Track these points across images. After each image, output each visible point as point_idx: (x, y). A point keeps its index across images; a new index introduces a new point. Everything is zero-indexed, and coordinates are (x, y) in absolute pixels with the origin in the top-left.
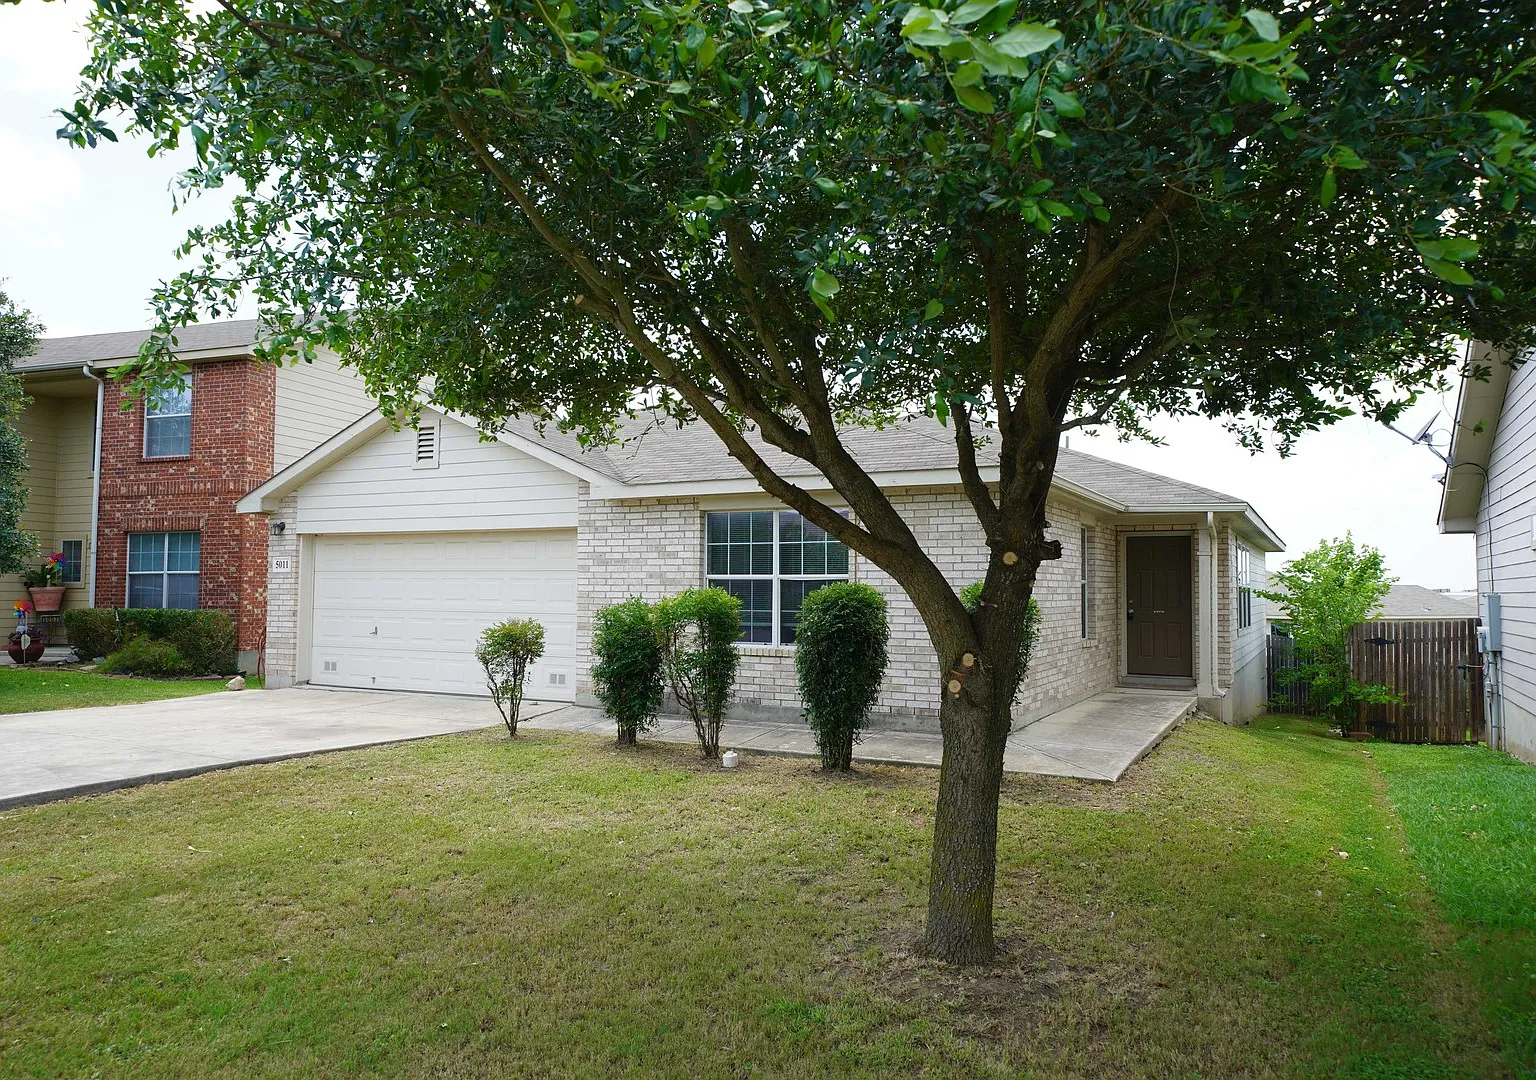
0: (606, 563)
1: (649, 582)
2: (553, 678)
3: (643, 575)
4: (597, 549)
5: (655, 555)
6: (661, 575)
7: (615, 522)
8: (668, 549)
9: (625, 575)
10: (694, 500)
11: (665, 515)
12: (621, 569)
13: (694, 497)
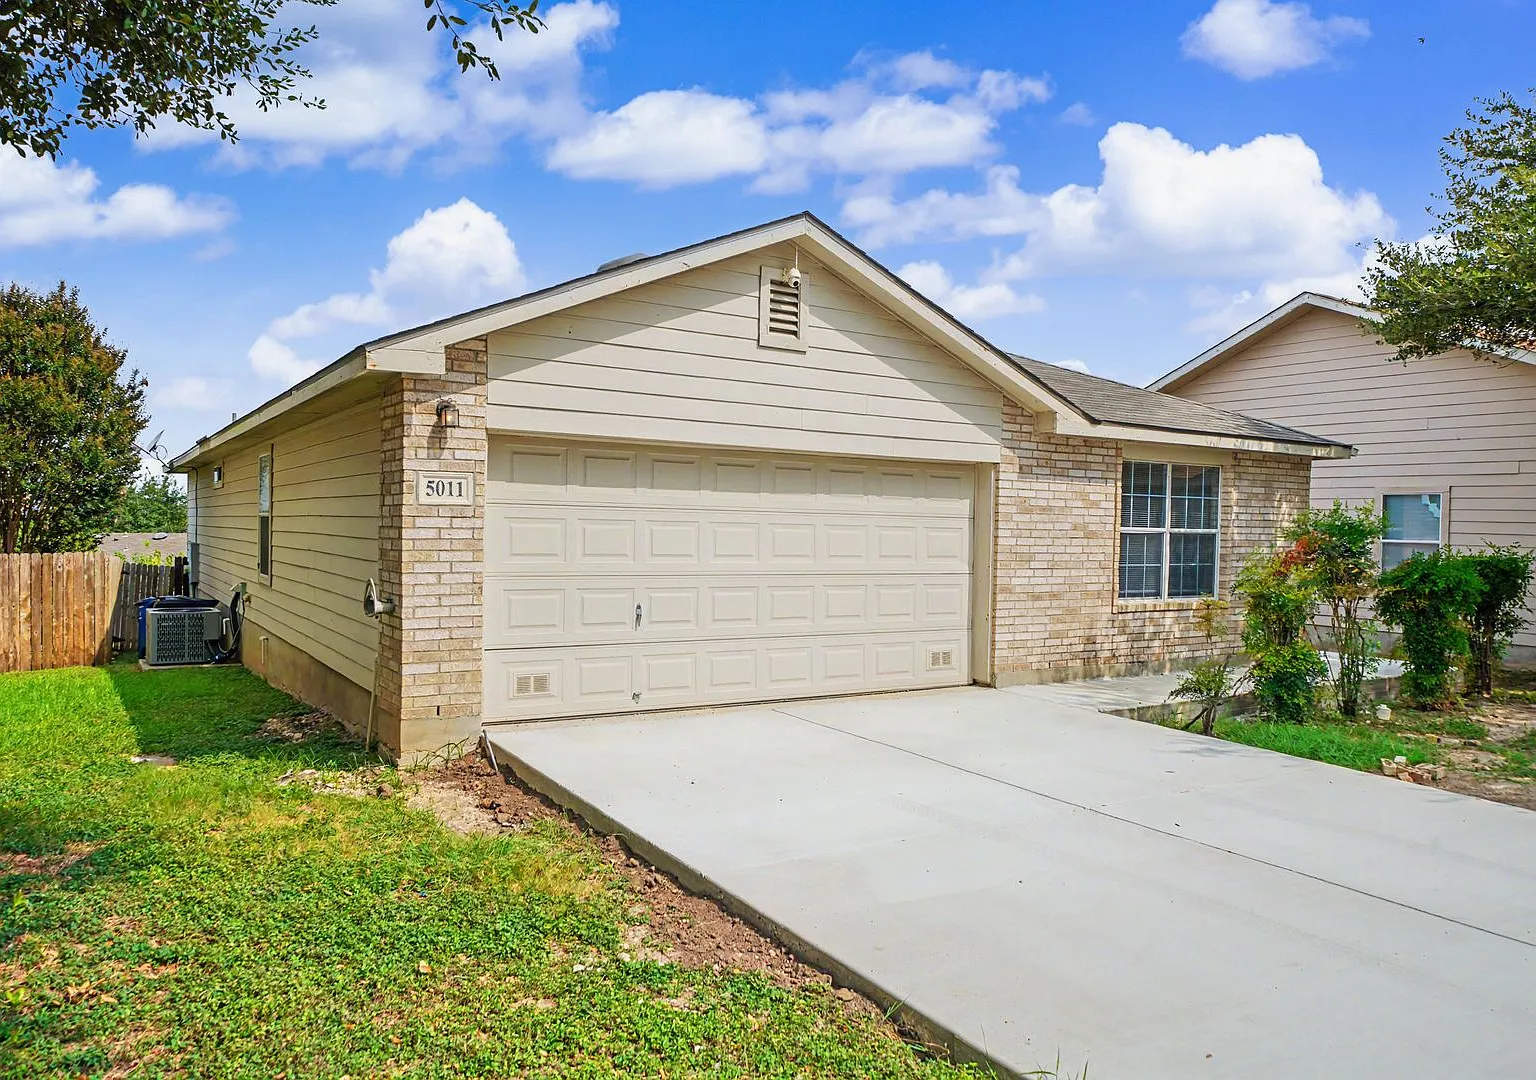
0: (1028, 511)
1: (1074, 533)
2: (935, 659)
3: (1067, 526)
4: (1022, 493)
5: (1080, 504)
6: (1085, 526)
7: (1041, 462)
8: (1092, 497)
9: (1050, 526)
10: (1117, 445)
11: (1090, 458)
12: (1045, 517)
13: (1117, 441)
